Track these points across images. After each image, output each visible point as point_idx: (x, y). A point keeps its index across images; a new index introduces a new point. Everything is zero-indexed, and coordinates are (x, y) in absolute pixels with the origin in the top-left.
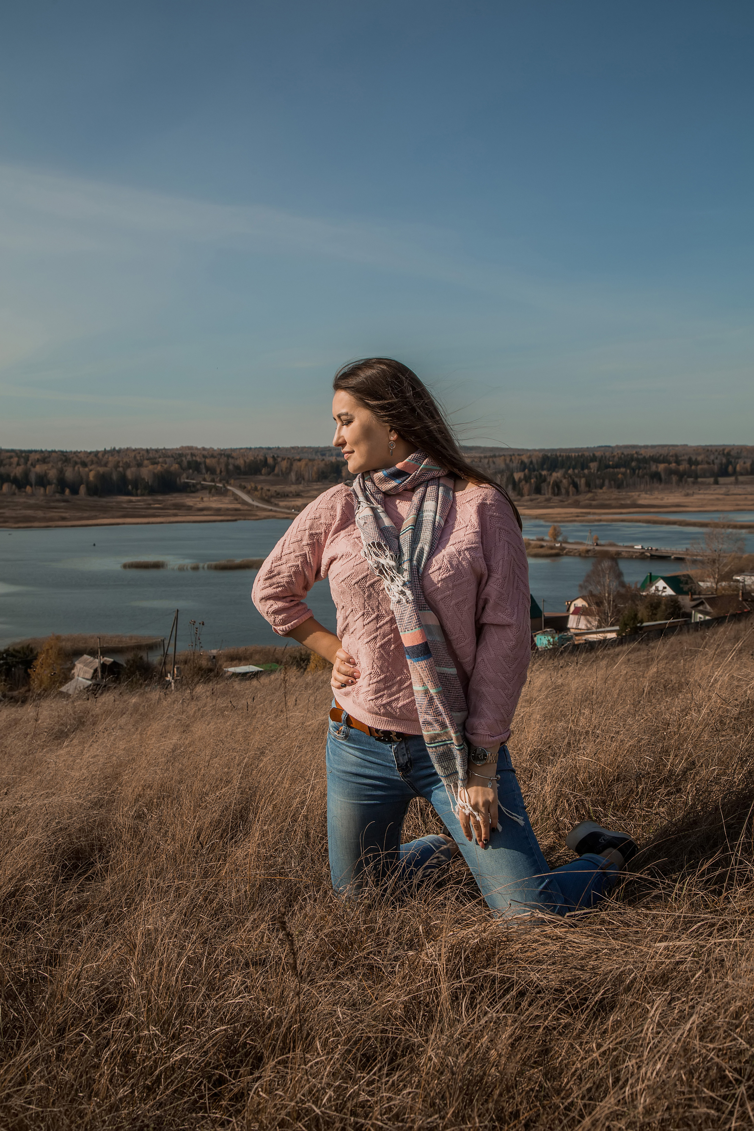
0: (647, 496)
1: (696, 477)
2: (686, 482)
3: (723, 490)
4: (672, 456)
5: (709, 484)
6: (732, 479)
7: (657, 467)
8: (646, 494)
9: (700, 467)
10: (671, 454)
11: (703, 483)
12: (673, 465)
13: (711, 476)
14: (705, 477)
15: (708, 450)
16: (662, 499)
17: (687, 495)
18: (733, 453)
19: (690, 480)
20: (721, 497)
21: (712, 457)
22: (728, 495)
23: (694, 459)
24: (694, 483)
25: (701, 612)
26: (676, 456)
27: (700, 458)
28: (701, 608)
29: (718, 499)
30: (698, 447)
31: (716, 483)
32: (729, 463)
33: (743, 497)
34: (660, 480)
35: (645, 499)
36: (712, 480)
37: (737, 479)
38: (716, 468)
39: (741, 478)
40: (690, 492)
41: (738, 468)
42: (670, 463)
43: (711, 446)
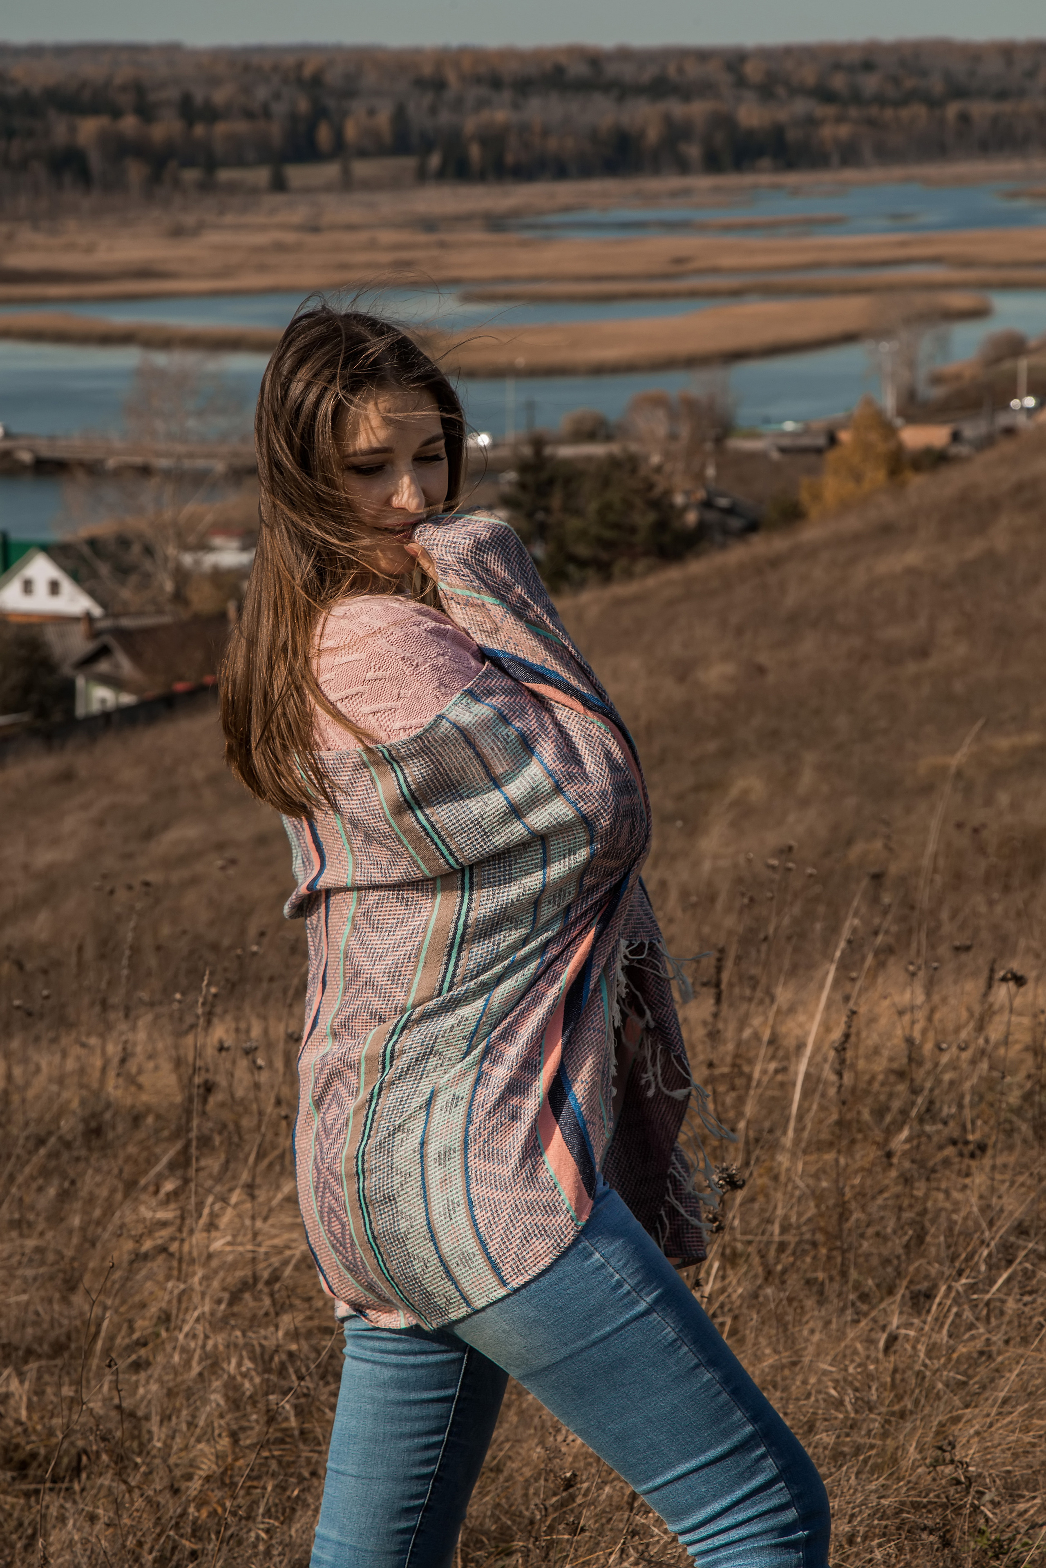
0: (39, 238)
1: (211, 165)
2: (177, 183)
3: (300, 214)
4: (124, 88)
5: (254, 191)
6: (330, 171)
7: (73, 130)
8: (36, 228)
9: (221, 128)
10: (118, 80)
11: (233, 188)
12: (129, 124)
13: (261, 161)
14: (240, 162)
15: (247, 68)
16: (90, 249)
17: (178, 232)
18: (333, 77)
19: (191, 175)
20: (290, 237)
21: (262, 93)
22: (315, 229)
23: (199, 97)
24: (207, 186)
25: (114, 682)
26: (138, 89)
27: (220, 96)
28: (103, 666)
29: (280, 248)
30: (219, 54)
31: (279, 185)
32: (320, 113)
33: (363, 236)
34: (84, 177)
35: (32, 248)
36: (261, 175)
37: (346, 172)
38: (276, 131)
39: (362, 169)
40: (189, 219)
41: (351, 131)
42: (116, 113)
43: (261, 50)
